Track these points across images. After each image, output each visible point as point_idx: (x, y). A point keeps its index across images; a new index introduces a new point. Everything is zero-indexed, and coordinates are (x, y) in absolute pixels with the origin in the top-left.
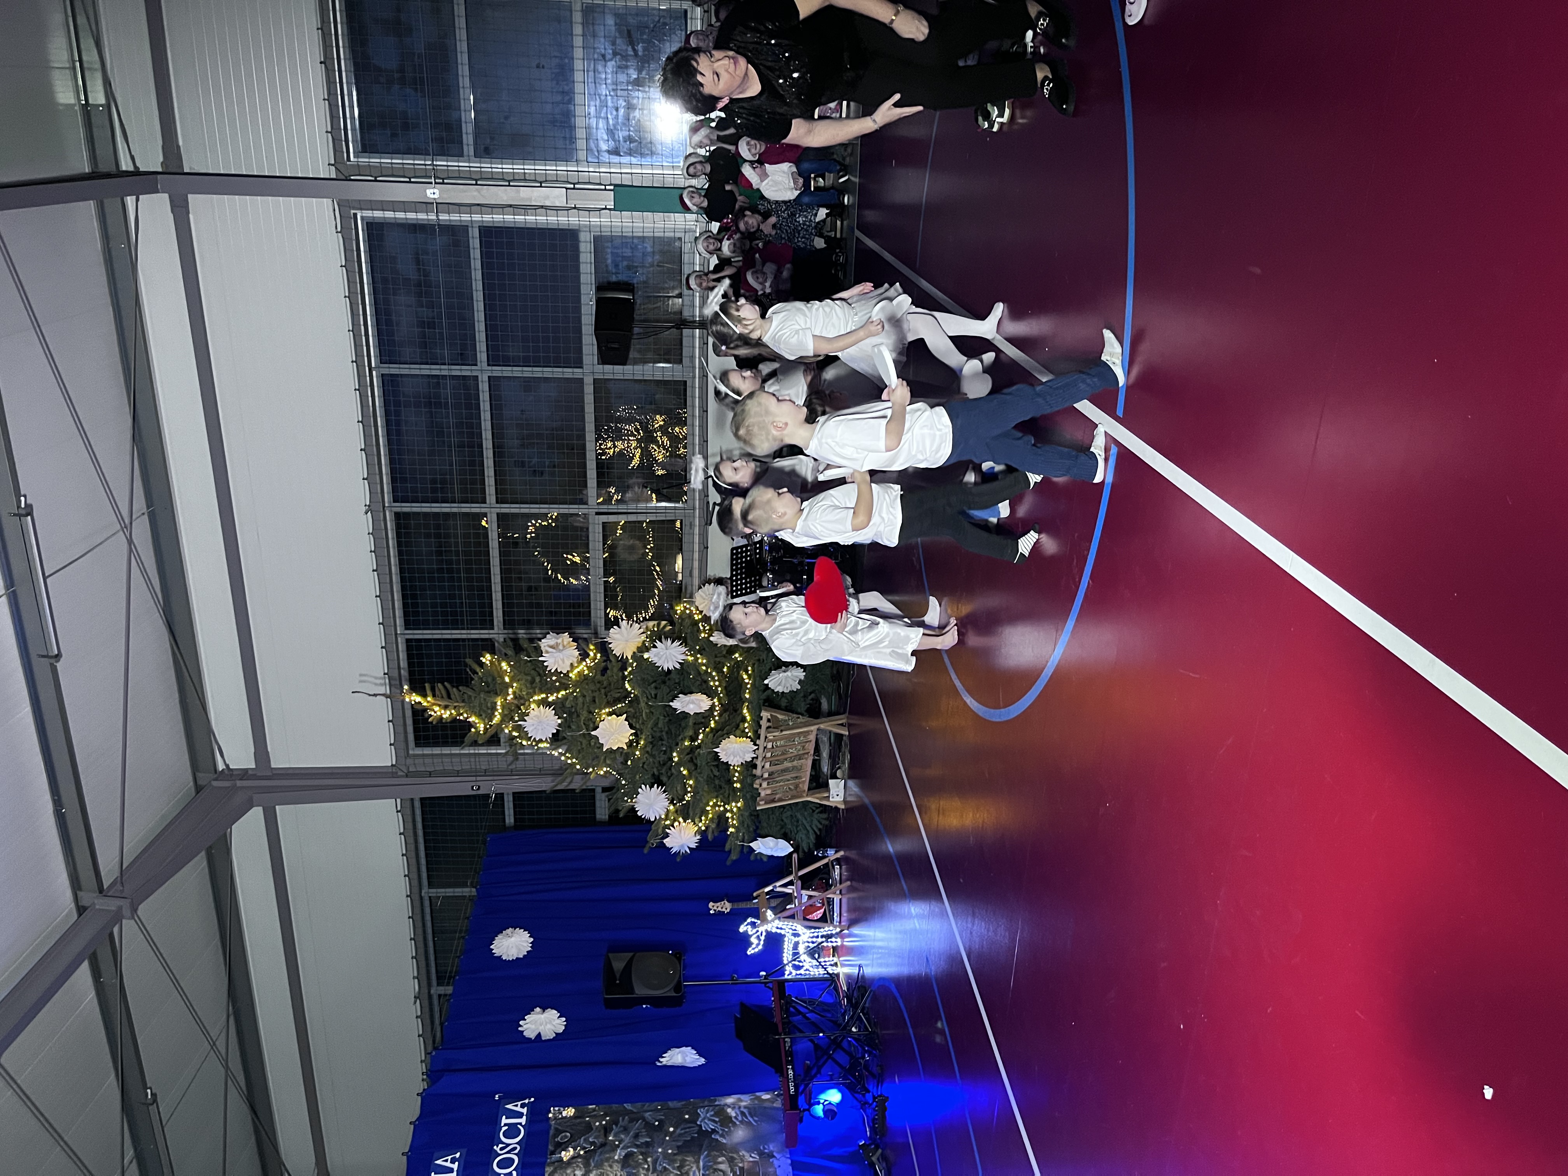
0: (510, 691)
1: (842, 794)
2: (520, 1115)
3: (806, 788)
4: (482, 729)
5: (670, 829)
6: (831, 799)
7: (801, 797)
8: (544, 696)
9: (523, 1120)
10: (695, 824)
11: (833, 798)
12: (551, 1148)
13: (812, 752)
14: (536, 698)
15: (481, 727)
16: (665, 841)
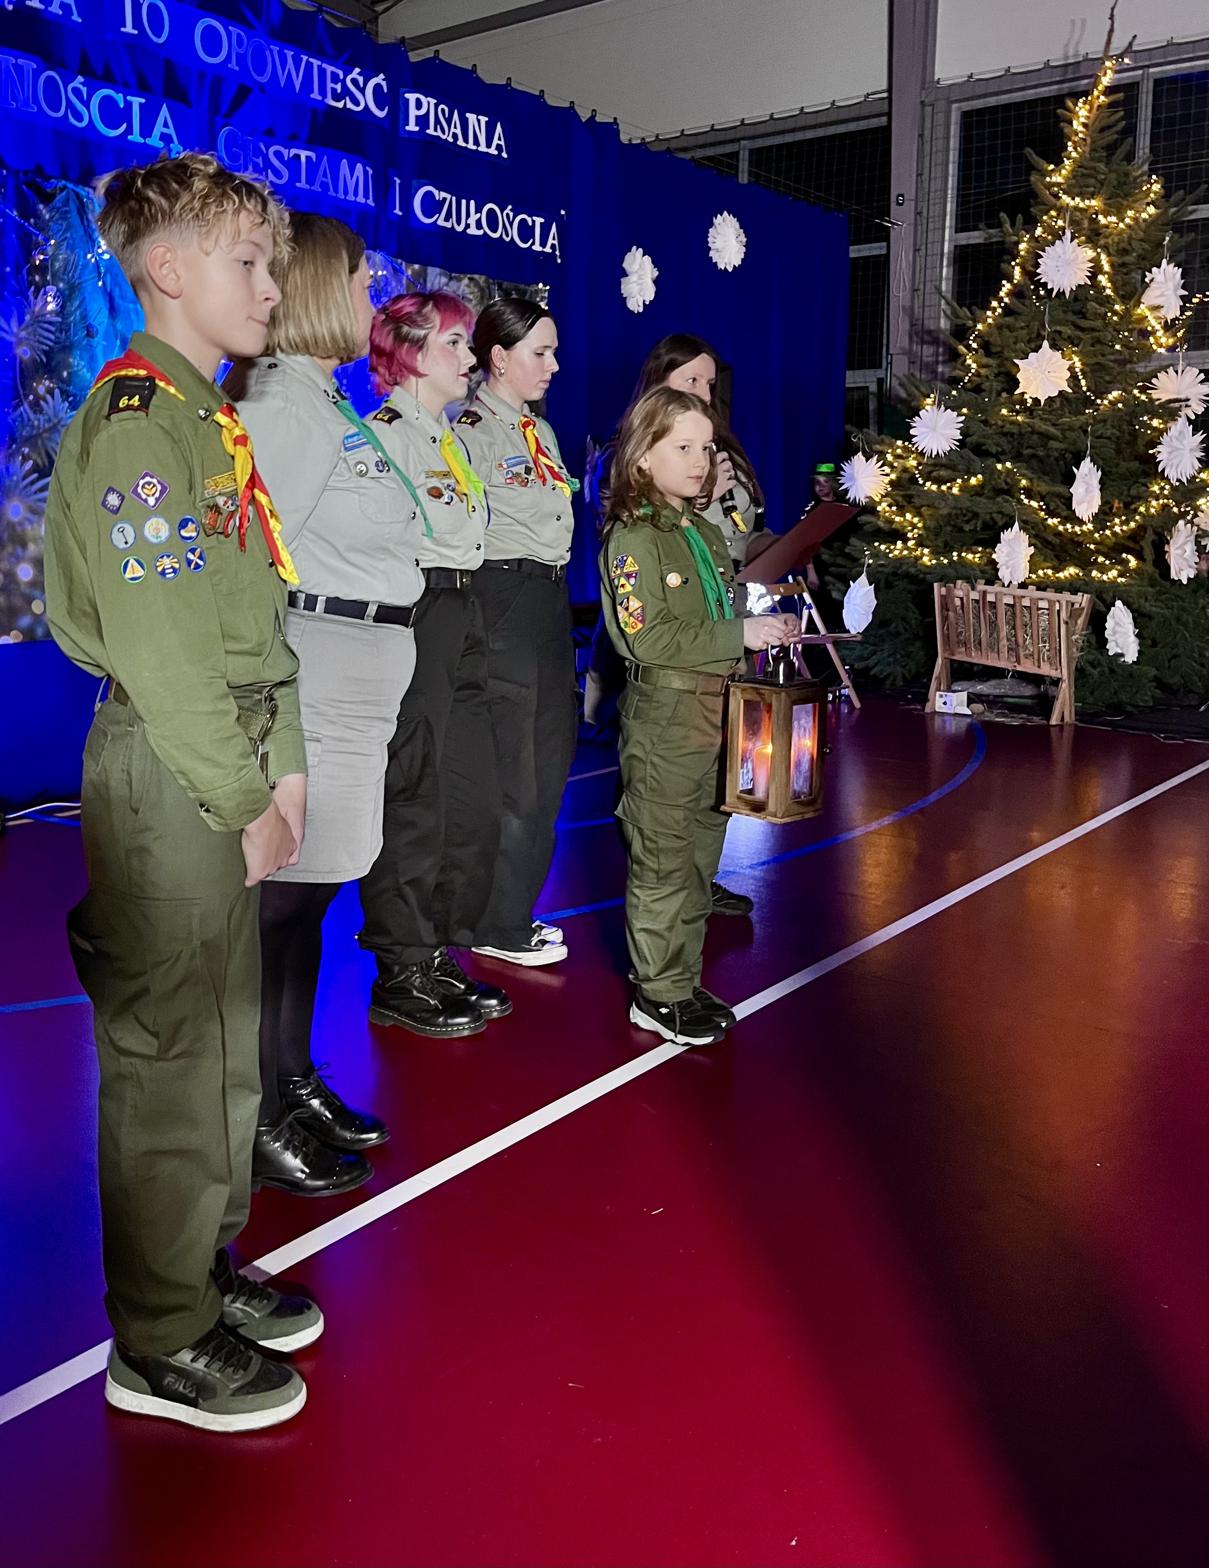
0: (1114, 219)
1: (944, 709)
2: (543, 244)
3: (956, 657)
4: (1054, 179)
5: (878, 461)
6: (938, 693)
7: (944, 650)
8: (1107, 268)
9: (537, 247)
10: (883, 496)
11: (941, 696)
12: (505, 285)
13: (1019, 668)
14: (1103, 257)
15: (1057, 179)
16: (860, 454)
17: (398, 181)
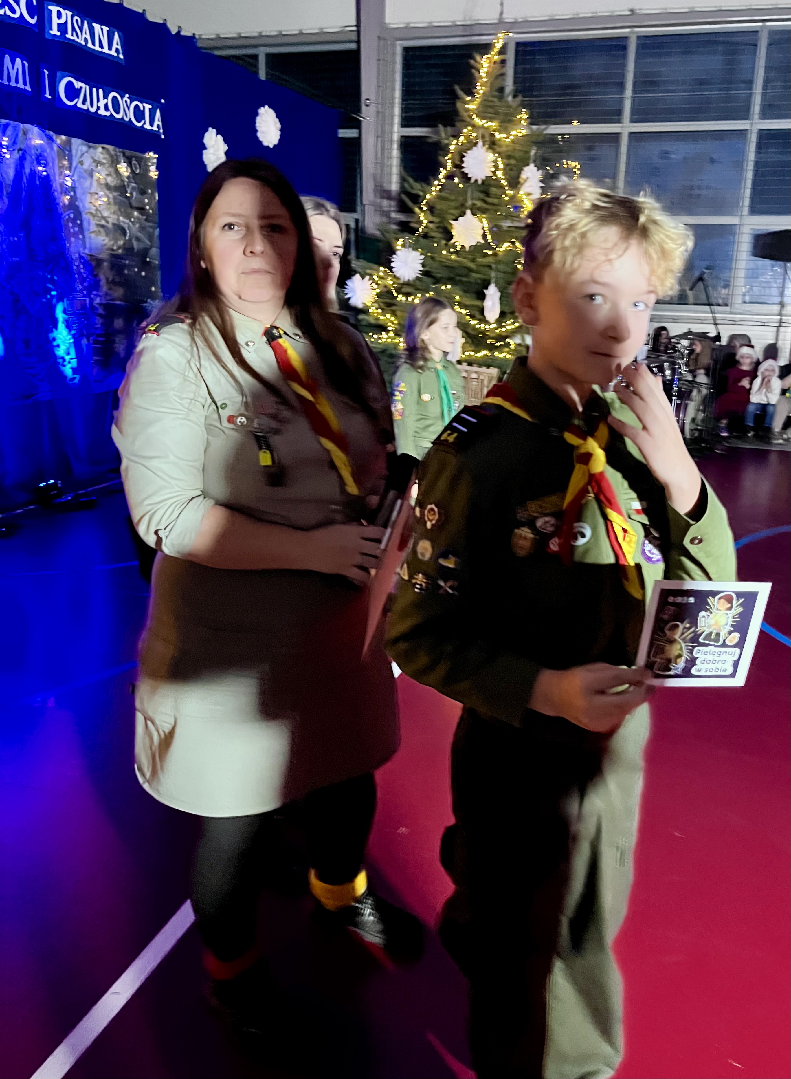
2: (152, 124)
5: (369, 280)
8: (501, 167)
9: (147, 126)
10: (373, 303)
12: (128, 152)
14: (500, 160)
15: (470, 106)
16: (358, 275)
17: (46, 72)
